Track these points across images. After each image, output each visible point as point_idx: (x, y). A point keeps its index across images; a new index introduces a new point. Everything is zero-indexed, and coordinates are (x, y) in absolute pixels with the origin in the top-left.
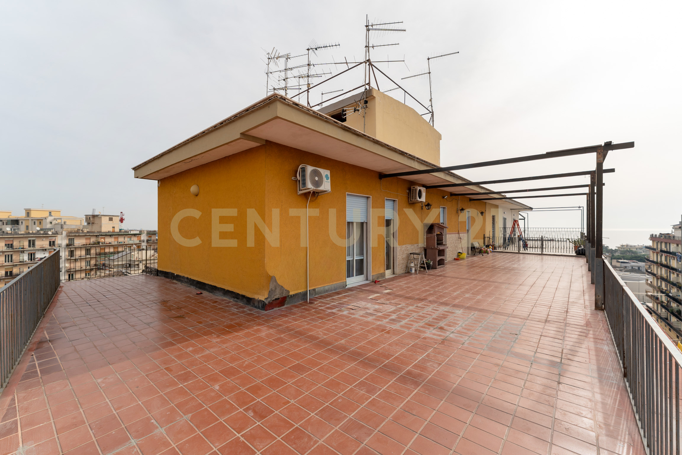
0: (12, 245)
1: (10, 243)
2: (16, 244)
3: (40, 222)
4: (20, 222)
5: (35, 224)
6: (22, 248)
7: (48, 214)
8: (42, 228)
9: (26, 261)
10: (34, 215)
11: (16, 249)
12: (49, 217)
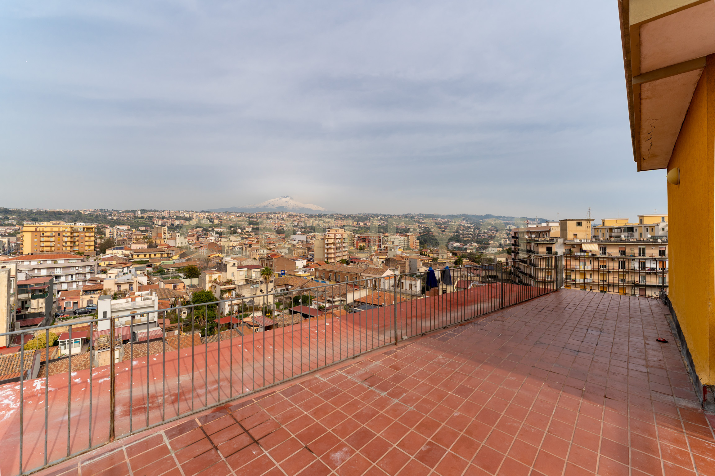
0: (624, 251)
1: (623, 250)
2: (628, 251)
3: (653, 229)
4: (635, 229)
5: (647, 231)
6: (633, 256)
7: (660, 219)
8: (653, 235)
9: (636, 270)
10: (647, 221)
11: (628, 256)
12: (661, 223)
